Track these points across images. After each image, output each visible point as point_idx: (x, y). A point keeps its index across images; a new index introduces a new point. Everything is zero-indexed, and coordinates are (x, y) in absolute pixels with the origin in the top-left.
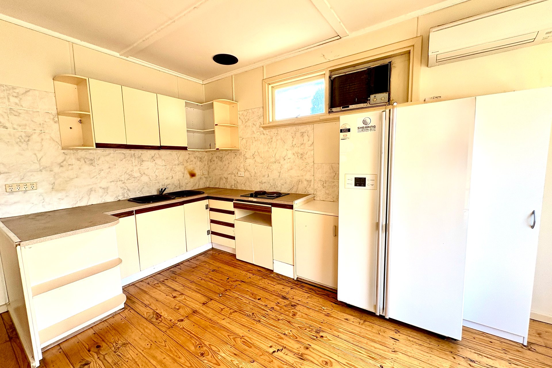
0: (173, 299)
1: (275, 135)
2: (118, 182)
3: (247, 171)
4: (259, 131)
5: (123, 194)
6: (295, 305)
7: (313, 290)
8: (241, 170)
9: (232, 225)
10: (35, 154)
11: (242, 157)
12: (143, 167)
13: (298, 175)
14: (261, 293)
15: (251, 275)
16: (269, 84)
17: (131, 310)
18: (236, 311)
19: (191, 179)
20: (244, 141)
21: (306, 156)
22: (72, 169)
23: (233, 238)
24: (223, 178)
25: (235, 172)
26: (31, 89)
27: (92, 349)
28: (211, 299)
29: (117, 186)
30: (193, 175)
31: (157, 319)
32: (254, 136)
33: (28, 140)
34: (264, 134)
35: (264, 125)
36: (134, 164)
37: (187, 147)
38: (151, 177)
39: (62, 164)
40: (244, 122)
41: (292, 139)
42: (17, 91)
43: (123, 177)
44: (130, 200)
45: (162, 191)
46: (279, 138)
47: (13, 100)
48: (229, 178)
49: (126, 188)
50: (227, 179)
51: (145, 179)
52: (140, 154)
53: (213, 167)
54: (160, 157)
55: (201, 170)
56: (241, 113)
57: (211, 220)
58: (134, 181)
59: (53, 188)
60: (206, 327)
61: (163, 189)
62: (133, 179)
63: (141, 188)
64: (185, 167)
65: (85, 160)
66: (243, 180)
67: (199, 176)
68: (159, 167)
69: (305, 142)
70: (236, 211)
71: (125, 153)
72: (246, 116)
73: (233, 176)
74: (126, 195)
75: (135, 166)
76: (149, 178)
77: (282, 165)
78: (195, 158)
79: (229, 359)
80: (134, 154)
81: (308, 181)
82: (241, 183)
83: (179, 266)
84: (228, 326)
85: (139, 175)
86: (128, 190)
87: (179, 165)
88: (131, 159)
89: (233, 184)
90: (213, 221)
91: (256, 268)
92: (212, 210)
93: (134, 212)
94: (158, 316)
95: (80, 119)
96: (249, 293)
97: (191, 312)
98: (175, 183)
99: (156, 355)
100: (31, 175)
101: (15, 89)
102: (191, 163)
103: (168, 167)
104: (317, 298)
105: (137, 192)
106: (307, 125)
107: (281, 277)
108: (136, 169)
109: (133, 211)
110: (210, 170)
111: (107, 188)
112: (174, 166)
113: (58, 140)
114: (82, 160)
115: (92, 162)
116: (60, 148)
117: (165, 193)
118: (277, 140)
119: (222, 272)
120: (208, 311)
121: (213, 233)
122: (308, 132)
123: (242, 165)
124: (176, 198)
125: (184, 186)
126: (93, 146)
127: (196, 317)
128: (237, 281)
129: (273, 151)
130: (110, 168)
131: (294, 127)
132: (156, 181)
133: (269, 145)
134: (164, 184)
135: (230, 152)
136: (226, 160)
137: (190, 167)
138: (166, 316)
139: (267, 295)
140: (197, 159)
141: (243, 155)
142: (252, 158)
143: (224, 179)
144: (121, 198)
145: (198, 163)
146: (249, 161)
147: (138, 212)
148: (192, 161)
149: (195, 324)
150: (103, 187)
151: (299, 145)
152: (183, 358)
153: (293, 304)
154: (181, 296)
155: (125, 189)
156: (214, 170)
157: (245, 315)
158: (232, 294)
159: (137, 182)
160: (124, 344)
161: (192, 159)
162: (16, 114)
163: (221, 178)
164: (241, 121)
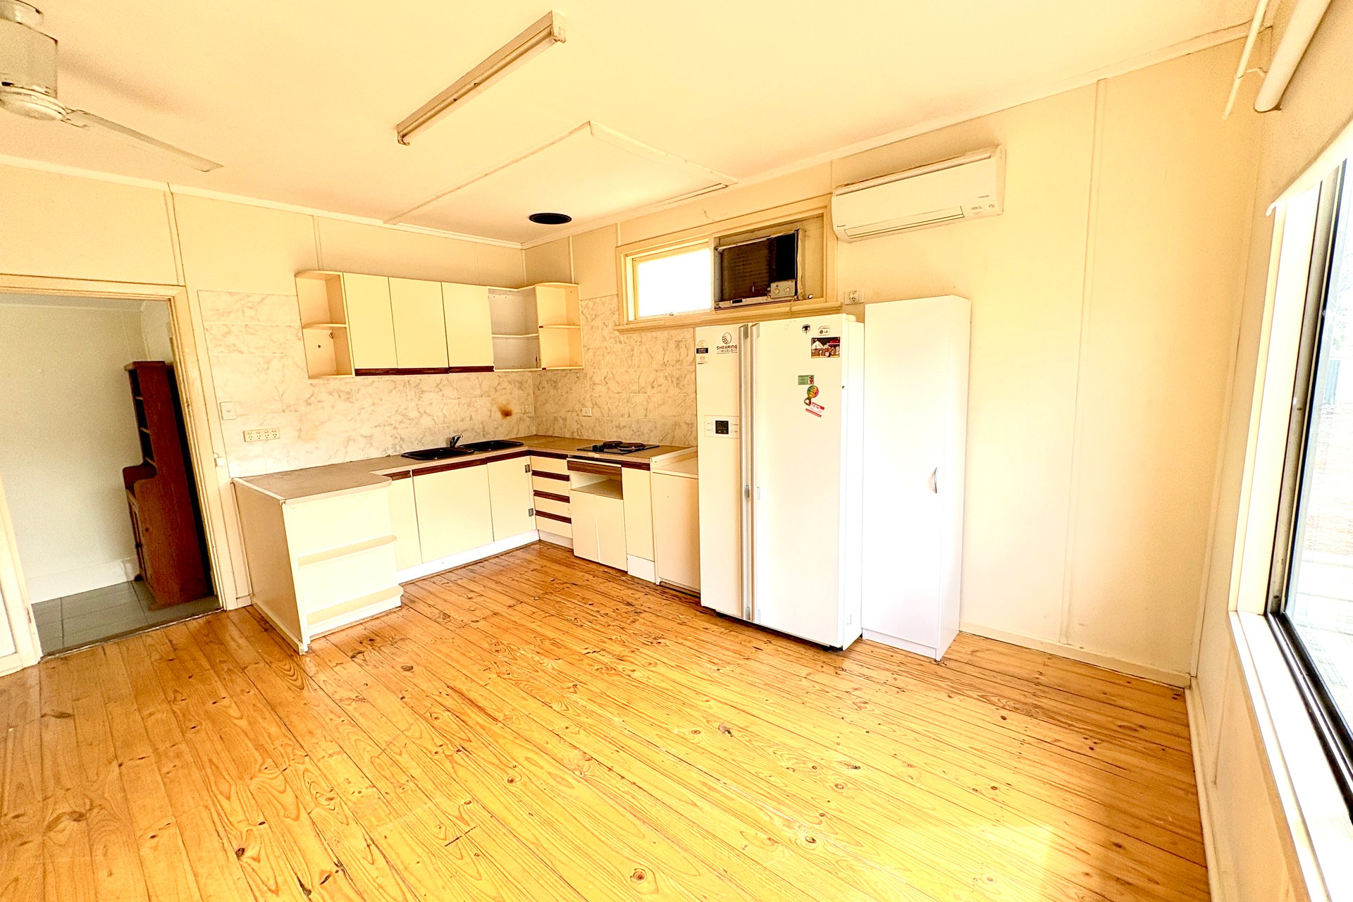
0: (468, 600)
1: (638, 343)
2: (386, 427)
3: (595, 406)
4: (612, 336)
5: (394, 446)
6: (640, 612)
7: (677, 596)
8: (587, 404)
9: (566, 499)
10: (276, 388)
11: (588, 380)
12: (423, 401)
13: (674, 414)
14: (598, 598)
15: (591, 577)
16: (627, 255)
17: (410, 609)
18: (553, 615)
19: (503, 421)
20: (591, 353)
21: (685, 382)
22: (323, 408)
23: (568, 520)
24: (559, 419)
25: (577, 407)
26: (268, 295)
27: (365, 642)
28: (522, 602)
29: (385, 434)
30: (507, 414)
31: (444, 619)
32: (607, 344)
33: (268, 368)
34: (620, 342)
35: (620, 327)
36: (409, 397)
37: (493, 367)
38: (435, 419)
39: (309, 401)
40: (589, 320)
41: (662, 352)
42: (251, 299)
43: (393, 418)
44: (403, 456)
45: (454, 441)
46: (644, 349)
47: (250, 313)
48: (568, 418)
49: (398, 436)
50: (564, 420)
51: (426, 422)
52: (418, 381)
53: (542, 398)
54: (450, 383)
55: (520, 405)
56: (584, 303)
57: (534, 491)
58: (410, 424)
59: (299, 437)
60: (507, 628)
61: (456, 438)
62: (408, 422)
63: (421, 436)
64: (493, 399)
65: (340, 393)
66: (591, 422)
67: (519, 416)
68: (449, 401)
69: (682, 358)
70: (573, 474)
71: (394, 380)
72: (592, 309)
73: (575, 414)
74: (398, 448)
75: (412, 400)
76: (434, 419)
77: (649, 397)
78: (510, 383)
79: (529, 656)
80: (409, 381)
81: (688, 424)
82: (588, 427)
83: (481, 564)
84: (539, 629)
85: (416, 414)
86: (401, 439)
87: (482, 396)
88: (405, 389)
89: (576, 430)
90: (537, 493)
91: (602, 569)
92: (536, 473)
93: (411, 473)
94: (446, 616)
95: (331, 332)
96: (579, 597)
97: (492, 613)
98: (476, 428)
99: (441, 649)
100: (272, 418)
101: (249, 297)
102: (503, 393)
103: (463, 400)
104: (678, 606)
105: (415, 443)
106: (684, 330)
107: (636, 580)
108: (412, 405)
109: (409, 471)
110: (538, 403)
111: (371, 437)
112: (473, 400)
113: (303, 365)
114: (335, 394)
115: (348, 396)
116: (306, 376)
117: (458, 444)
118: (641, 353)
119: (546, 571)
120: (515, 613)
121: (539, 513)
122: (686, 341)
123: (588, 396)
124: (476, 452)
125: (492, 433)
126: (351, 374)
127: (496, 620)
128: (566, 583)
129: (635, 371)
130: (373, 404)
131: (666, 332)
132: (445, 425)
133: (629, 361)
134: (456, 429)
135: (569, 371)
136: (563, 387)
137: (502, 400)
138: (456, 617)
139: (604, 600)
140: (513, 385)
141: (588, 377)
142: (604, 382)
143: (561, 421)
144: (390, 452)
145: (517, 392)
146: (601, 389)
147: (418, 472)
148: (505, 389)
149: (493, 625)
150: (366, 434)
151: (673, 362)
152: (473, 652)
153: (638, 611)
154: (479, 597)
155: (396, 437)
156: (544, 404)
157: (564, 619)
158: (553, 597)
159: (414, 427)
160: (402, 639)
161: (506, 385)
162: (252, 332)
163: (555, 419)
164: (585, 318)
